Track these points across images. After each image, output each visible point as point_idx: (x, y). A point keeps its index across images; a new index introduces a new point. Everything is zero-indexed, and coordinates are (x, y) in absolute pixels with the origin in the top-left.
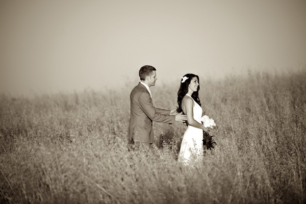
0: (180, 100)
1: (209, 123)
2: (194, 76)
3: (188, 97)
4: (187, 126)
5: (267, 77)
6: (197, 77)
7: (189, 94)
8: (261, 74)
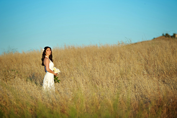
0: (43, 60)
1: (57, 71)
2: (48, 47)
3: (47, 58)
4: (46, 72)
5: (74, 48)
6: (50, 48)
7: (47, 56)
8: (70, 47)
